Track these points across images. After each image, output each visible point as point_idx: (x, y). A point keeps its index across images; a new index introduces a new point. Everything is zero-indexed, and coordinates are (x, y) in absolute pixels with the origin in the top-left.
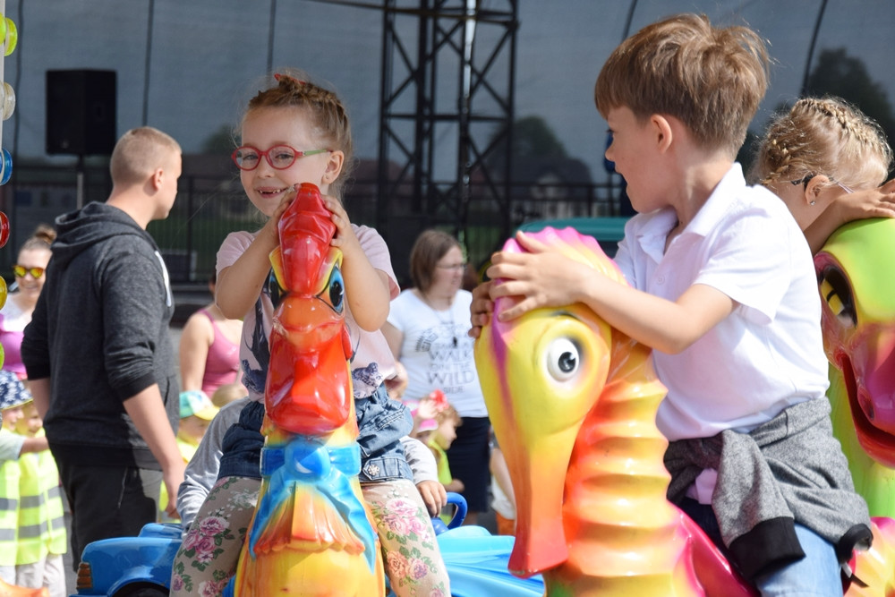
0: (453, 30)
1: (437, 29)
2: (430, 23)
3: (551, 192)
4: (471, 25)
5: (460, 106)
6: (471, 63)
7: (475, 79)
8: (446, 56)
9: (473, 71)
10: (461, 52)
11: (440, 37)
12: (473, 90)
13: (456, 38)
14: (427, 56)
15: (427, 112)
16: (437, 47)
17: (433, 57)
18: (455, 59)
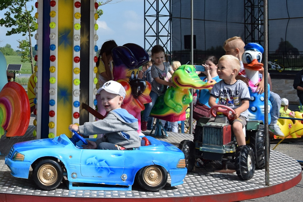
0: (257, 26)
1: (254, 26)
2: (253, 25)
3: (291, 53)
4: (260, 26)
5: (259, 39)
6: (260, 31)
7: (261, 34)
8: (256, 31)
9: (261, 33)
10: (258, 30)
11: (255, 28)
12: (261, 36)
13: (258, 28)
14: (253, 31)
15: (253, 40)
16: (254, 29)
17: (254, 31)
18: (258, 31)
